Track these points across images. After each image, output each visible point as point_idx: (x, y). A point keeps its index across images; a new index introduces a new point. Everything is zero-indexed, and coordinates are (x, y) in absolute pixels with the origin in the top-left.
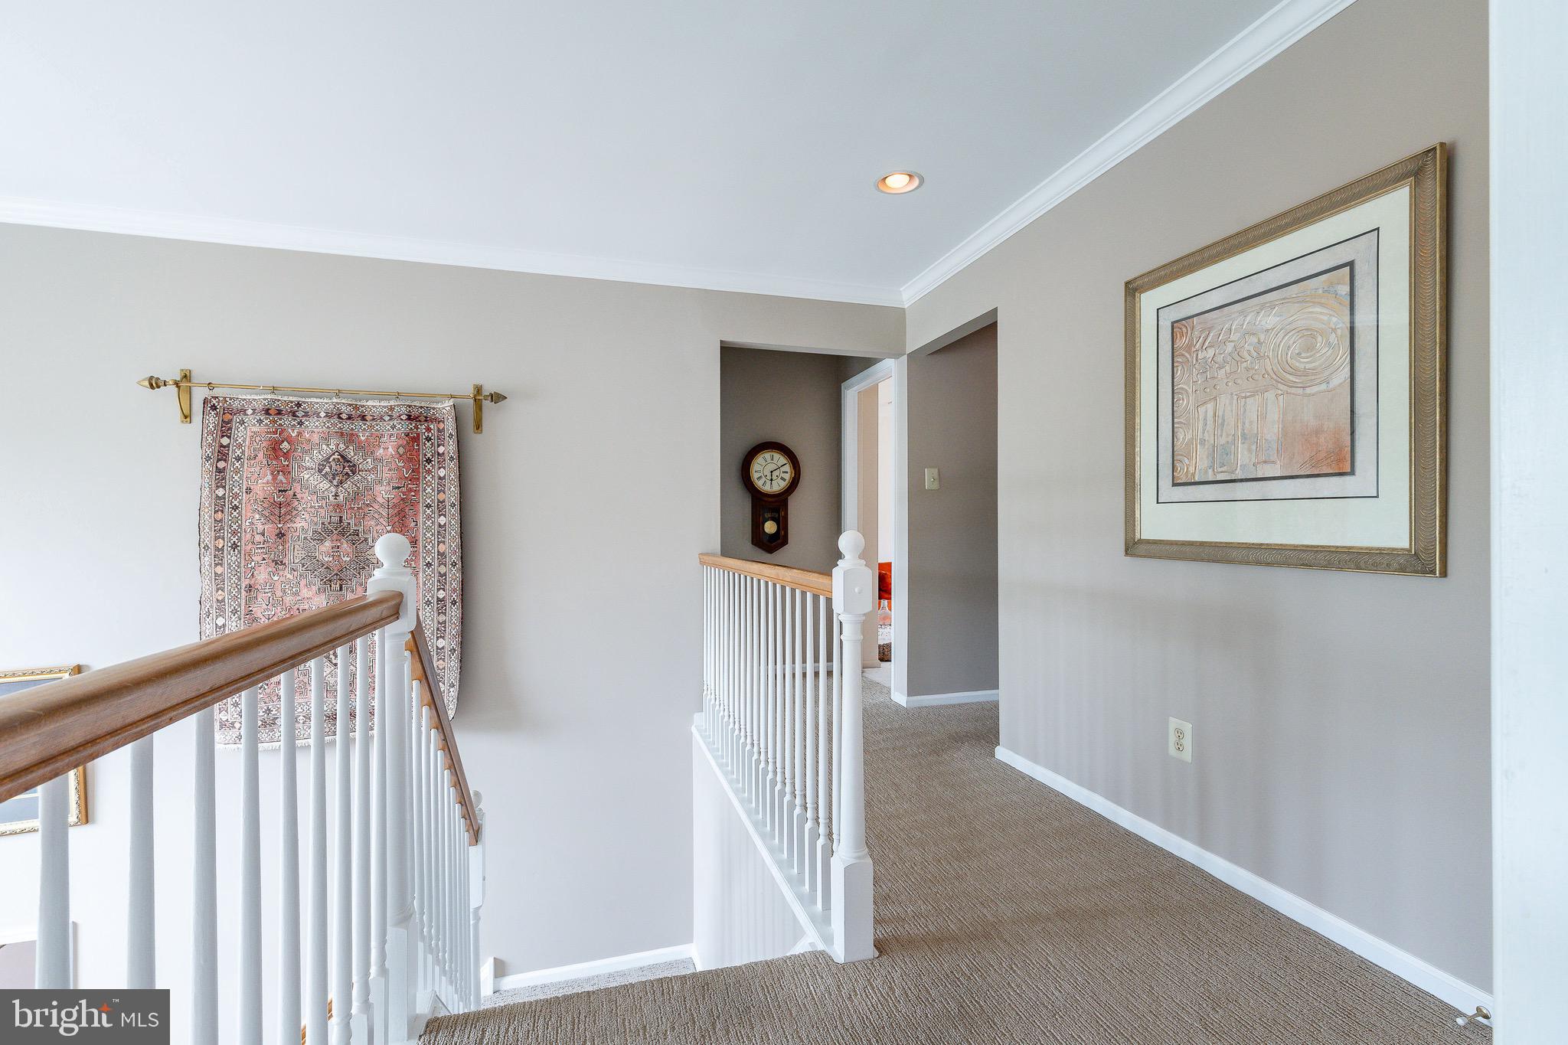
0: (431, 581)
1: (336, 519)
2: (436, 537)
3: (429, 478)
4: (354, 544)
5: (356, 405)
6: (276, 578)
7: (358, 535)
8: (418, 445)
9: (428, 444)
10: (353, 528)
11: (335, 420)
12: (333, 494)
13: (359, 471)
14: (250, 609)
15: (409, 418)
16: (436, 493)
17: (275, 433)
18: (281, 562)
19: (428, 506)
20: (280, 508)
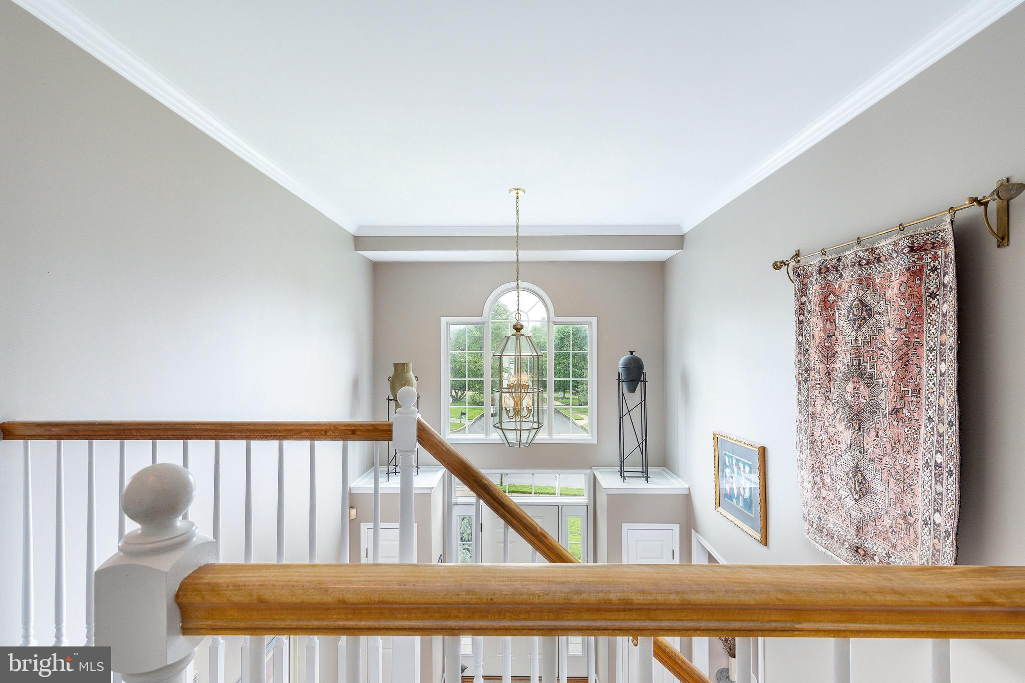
0: (931, 440)
1: (855, 362)
2: (938, 387)
3: (933, 316)
4: (869, 387)
5: (872, 249)
6: (825, 410)
7: (872, 379)
8: (920, 279)
9: (933, 275)
10: (869, 371)
11: (857, 268)
12: (854, 338)
13: (874, 314)
14: (813, 432)
15: (912, 249)
16: (939, 334)
17: (824, 288)
18: (828, 397)
19: (931, 350)
20: (828, 351)
